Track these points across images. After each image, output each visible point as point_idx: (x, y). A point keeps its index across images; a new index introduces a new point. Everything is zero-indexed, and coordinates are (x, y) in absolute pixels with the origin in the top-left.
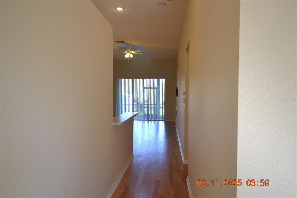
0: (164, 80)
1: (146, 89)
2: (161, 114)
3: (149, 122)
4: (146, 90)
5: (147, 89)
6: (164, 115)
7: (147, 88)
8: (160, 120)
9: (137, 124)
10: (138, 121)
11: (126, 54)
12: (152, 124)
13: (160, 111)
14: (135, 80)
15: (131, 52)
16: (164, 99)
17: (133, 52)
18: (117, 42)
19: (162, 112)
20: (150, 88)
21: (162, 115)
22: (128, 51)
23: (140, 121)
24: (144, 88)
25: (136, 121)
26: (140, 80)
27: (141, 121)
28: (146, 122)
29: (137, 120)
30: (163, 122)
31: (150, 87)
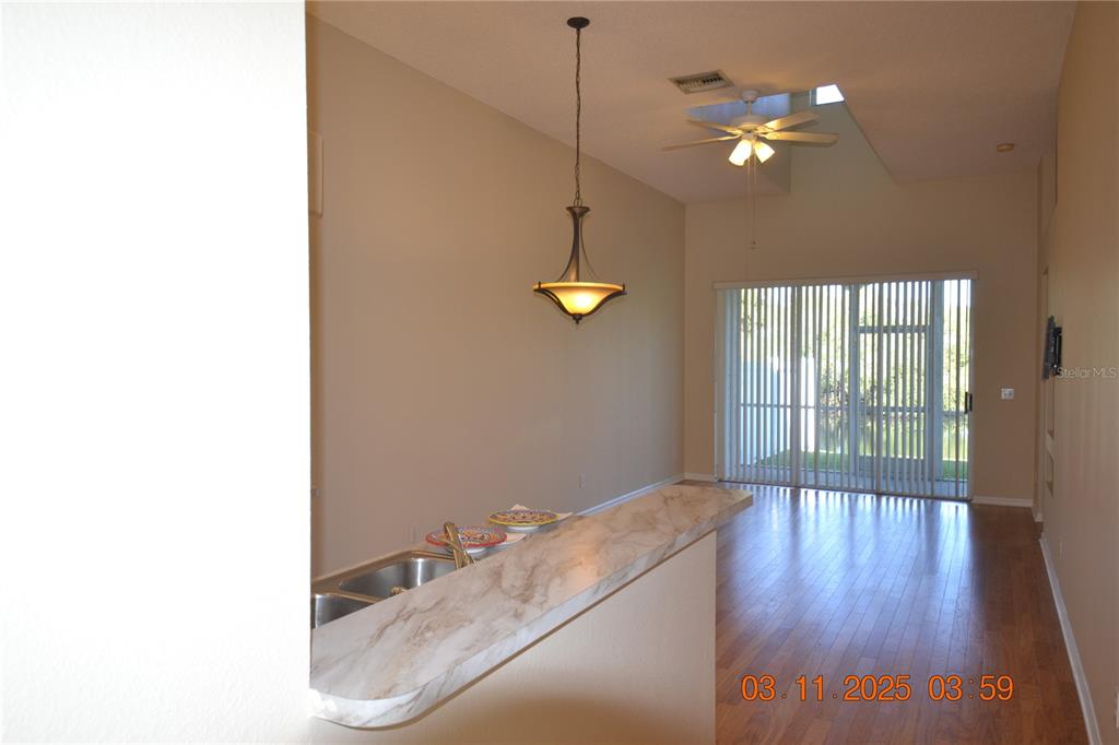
0: (966, 284)
1: (862, 335)
2: (948, 455)
3: (879, 501)
4: (867, 340)
5: (869, 336)
6: (964, 457)
7: (872, 330)
8: (945, 494)
9: (817, 506)
10: (822, 494)
11: (734, 143)
12: (900, 512)
13: (946, 435)
14: (808, 292)
15: (760, 130)
16: (965, 387)
17: (772, 128)
18: (680, 82)
19: (955, 445)
20: (887, 330)
21: (953, 459)
22: (747, 126)
23: (831, 494)
24: (856, 330)
25: (812, 492)
26: (832, 287)
27: (838, 494)
28: (866, 502)
29: (817, 488)
30: (964, 508)
31: (885, 324)
